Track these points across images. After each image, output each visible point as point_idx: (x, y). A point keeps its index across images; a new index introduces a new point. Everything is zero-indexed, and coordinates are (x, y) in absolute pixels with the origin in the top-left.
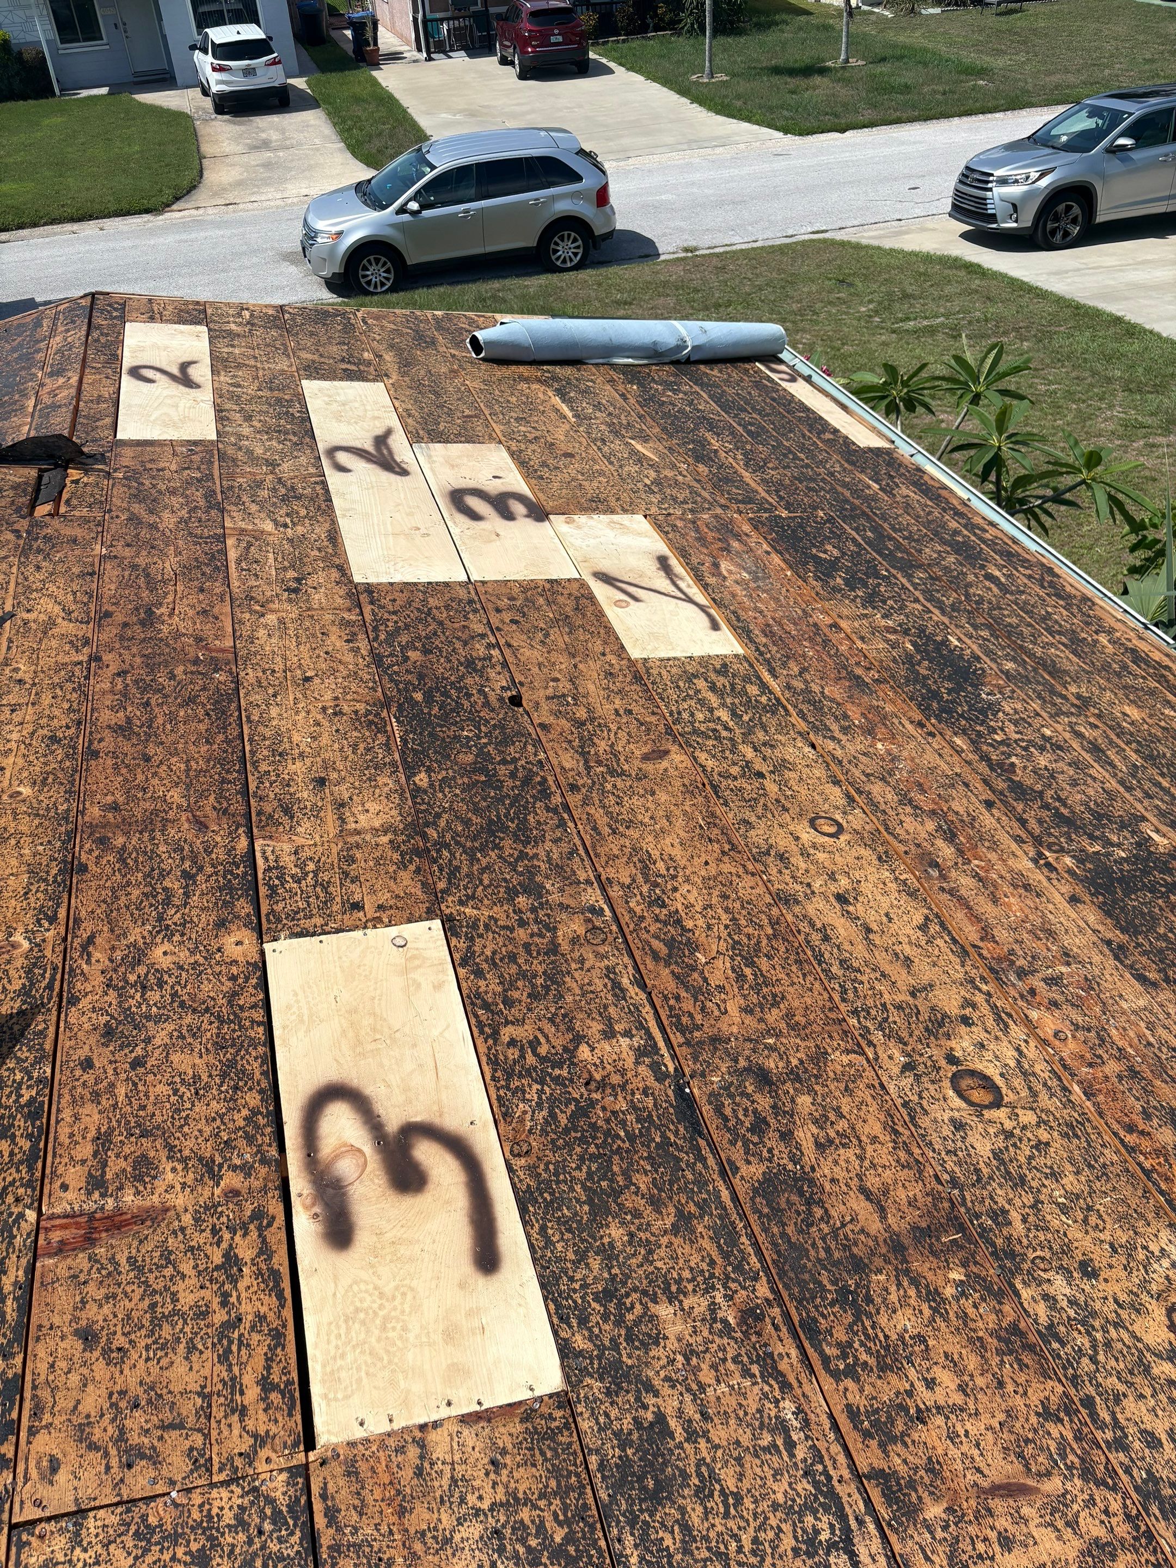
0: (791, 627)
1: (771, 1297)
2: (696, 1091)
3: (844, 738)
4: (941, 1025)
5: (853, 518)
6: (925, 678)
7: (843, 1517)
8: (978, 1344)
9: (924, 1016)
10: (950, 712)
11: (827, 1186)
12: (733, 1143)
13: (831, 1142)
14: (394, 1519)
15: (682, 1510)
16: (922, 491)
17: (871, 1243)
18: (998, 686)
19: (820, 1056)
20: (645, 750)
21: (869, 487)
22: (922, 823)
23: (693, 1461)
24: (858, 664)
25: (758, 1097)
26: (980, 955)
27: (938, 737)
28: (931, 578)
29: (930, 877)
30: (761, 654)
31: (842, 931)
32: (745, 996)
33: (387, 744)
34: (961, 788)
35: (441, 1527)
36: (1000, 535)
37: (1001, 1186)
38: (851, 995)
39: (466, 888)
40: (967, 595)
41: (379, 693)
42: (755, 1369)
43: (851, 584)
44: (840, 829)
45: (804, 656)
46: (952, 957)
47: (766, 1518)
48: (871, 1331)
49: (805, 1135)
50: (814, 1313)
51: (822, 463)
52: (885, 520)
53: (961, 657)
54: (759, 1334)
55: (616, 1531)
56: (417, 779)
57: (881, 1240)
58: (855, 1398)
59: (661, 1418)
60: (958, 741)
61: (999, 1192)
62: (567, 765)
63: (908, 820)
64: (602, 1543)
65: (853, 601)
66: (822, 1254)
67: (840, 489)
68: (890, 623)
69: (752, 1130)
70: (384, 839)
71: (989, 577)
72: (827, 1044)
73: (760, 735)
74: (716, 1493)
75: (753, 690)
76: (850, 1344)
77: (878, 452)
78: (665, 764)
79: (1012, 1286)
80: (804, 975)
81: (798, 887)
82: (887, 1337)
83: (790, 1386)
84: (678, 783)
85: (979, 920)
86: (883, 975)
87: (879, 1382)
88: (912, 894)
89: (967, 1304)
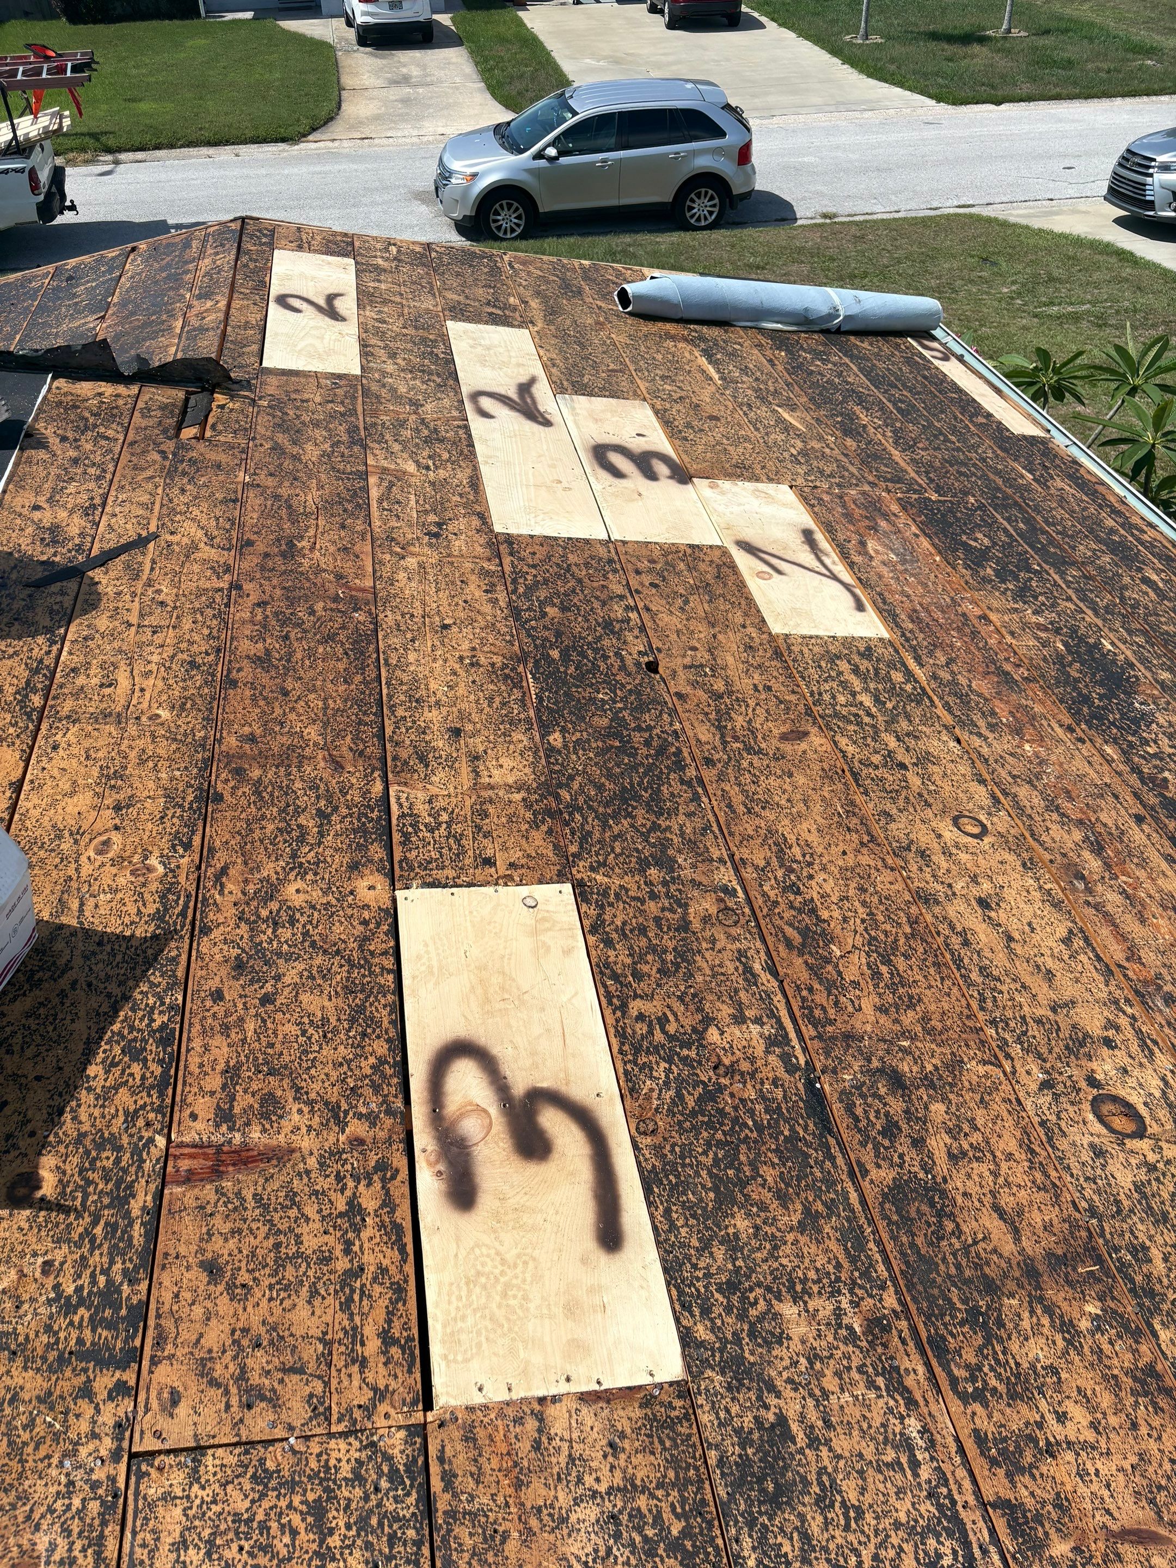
0: (938, 615)
1: (899, 1309)
2: (826, 1087)
3: (991, 736)
4: (1082, 1044)
5: (1005, 507)
6: (1077, 680)
7: (967, 1544)
8: (1112, 1381)
9: (1065, 1033)
10: (1101, 718)
11: (959, 1200)
12: (863, 1144)
13: (964, 1154)
14: (511, 1491)
15: (802, 1517)
16: (1077, 485)
17: (1004, 1265)
18: (1153, 696)
19: (955, 1065)
20: (783, 729)
21: (1022, 477)
22: (1069, 832)
23: (814, 1469)
24: (1007, 659)
25: (889, 1100)
26: (1125, 976)
27: (1088, 744)
28: (1085, 577)
29: (1074, 890)
30: (907, 640)
31: (982, 937)
32: (880, 995)
33: (523, 701)
34: (1110, 799)
35: (557, 1505)
36: (1159, 537)
37: (1142, 1220)
38: (989, 1004)
39: (597, 854)
40: (1122, 598)
41: (516, 648)
42: (880, 1381)
43: (1002, 575)
44: (984, 831)
45: (952, 646)
46: (1095, 975)
47: (887, 1536)
48: (1001, 1356)
49: (938, 1144)
50: (942, 1331)
51: (974, 448)
52: (1039, 513)
53: (1114, 662)
54: (885, 1346)
55: (733, 1531)
56: (551, 738)
57: (1014, 1263)
58: (983, 1424)
59: (782, 1420)
60: (1108, 750)
61: (1140, 1226)
62: (703, 738)
63: (1054, 827)
64: (720, 1542)
65: (1004, 593)
66: (953, 1271)
67: (992, 476)
68: (1041, 620)
69: (884, 1133)
70: (518, 797)
71: (1146, 580)
72: (964, 1053)
73: (904, 724)
74: (837, 1505)
75: (898, 677)
76: (979, 1368)
77: (1032, 440)
78: (804, 746)
79: (1150, 1326)
80: (942, 979)
81: (939, 887)
82: (1018, 1364)
83: (916, 1403)
84: (816, 767)
85: (1125, 939)
86: (1024, 986)
87: (1008, 1410)
88: (1057, 905)
89: (1103, 1340)
